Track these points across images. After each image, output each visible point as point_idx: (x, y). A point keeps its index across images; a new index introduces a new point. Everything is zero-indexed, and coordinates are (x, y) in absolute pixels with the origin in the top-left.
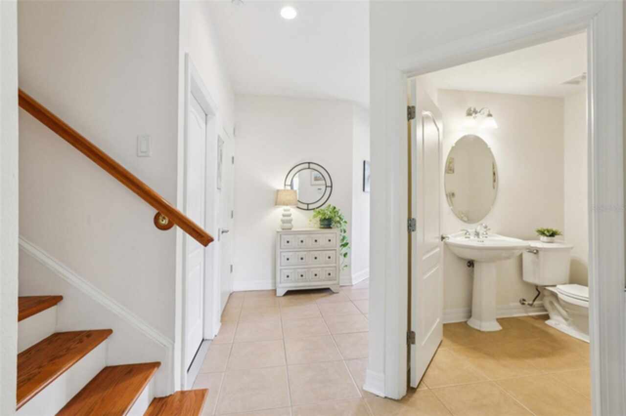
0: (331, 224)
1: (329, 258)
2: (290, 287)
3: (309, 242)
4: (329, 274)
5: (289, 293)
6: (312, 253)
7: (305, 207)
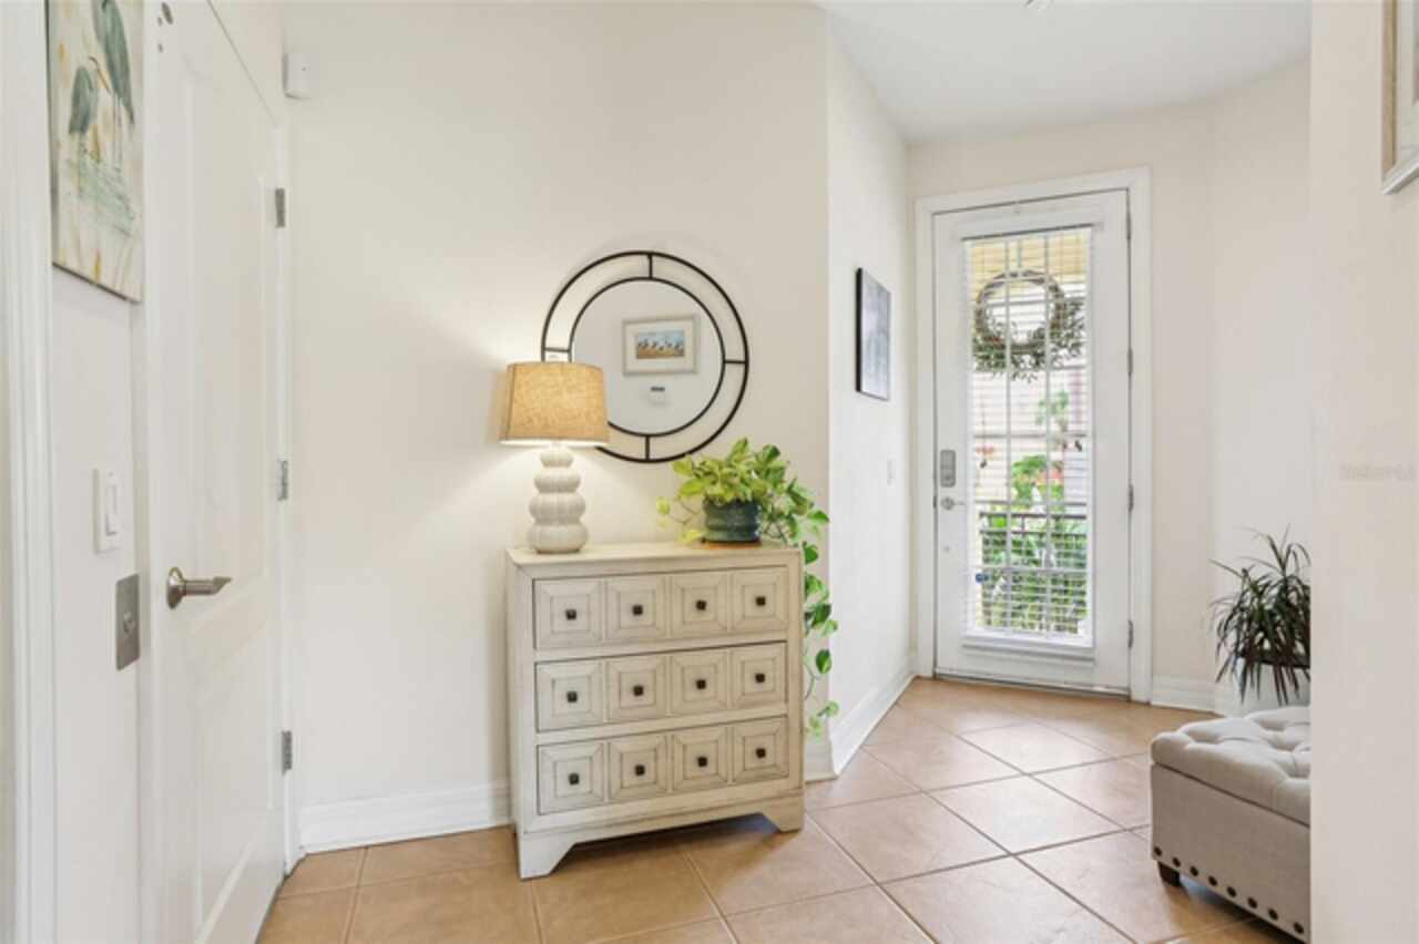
0: (755, 527)
1: (760, 678)
2: (585, 827)
3: (669, 613)
4: (761, 753)
5: (582, 855)
6: (682, 658)
7: (636, 448)
